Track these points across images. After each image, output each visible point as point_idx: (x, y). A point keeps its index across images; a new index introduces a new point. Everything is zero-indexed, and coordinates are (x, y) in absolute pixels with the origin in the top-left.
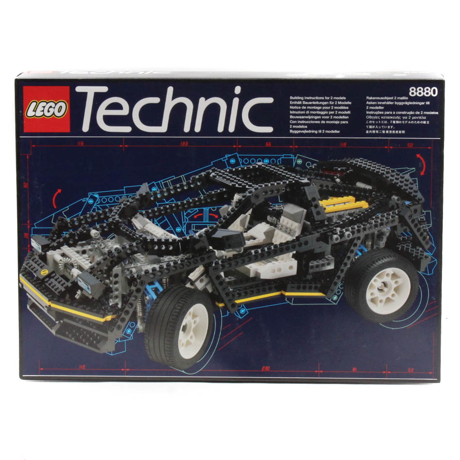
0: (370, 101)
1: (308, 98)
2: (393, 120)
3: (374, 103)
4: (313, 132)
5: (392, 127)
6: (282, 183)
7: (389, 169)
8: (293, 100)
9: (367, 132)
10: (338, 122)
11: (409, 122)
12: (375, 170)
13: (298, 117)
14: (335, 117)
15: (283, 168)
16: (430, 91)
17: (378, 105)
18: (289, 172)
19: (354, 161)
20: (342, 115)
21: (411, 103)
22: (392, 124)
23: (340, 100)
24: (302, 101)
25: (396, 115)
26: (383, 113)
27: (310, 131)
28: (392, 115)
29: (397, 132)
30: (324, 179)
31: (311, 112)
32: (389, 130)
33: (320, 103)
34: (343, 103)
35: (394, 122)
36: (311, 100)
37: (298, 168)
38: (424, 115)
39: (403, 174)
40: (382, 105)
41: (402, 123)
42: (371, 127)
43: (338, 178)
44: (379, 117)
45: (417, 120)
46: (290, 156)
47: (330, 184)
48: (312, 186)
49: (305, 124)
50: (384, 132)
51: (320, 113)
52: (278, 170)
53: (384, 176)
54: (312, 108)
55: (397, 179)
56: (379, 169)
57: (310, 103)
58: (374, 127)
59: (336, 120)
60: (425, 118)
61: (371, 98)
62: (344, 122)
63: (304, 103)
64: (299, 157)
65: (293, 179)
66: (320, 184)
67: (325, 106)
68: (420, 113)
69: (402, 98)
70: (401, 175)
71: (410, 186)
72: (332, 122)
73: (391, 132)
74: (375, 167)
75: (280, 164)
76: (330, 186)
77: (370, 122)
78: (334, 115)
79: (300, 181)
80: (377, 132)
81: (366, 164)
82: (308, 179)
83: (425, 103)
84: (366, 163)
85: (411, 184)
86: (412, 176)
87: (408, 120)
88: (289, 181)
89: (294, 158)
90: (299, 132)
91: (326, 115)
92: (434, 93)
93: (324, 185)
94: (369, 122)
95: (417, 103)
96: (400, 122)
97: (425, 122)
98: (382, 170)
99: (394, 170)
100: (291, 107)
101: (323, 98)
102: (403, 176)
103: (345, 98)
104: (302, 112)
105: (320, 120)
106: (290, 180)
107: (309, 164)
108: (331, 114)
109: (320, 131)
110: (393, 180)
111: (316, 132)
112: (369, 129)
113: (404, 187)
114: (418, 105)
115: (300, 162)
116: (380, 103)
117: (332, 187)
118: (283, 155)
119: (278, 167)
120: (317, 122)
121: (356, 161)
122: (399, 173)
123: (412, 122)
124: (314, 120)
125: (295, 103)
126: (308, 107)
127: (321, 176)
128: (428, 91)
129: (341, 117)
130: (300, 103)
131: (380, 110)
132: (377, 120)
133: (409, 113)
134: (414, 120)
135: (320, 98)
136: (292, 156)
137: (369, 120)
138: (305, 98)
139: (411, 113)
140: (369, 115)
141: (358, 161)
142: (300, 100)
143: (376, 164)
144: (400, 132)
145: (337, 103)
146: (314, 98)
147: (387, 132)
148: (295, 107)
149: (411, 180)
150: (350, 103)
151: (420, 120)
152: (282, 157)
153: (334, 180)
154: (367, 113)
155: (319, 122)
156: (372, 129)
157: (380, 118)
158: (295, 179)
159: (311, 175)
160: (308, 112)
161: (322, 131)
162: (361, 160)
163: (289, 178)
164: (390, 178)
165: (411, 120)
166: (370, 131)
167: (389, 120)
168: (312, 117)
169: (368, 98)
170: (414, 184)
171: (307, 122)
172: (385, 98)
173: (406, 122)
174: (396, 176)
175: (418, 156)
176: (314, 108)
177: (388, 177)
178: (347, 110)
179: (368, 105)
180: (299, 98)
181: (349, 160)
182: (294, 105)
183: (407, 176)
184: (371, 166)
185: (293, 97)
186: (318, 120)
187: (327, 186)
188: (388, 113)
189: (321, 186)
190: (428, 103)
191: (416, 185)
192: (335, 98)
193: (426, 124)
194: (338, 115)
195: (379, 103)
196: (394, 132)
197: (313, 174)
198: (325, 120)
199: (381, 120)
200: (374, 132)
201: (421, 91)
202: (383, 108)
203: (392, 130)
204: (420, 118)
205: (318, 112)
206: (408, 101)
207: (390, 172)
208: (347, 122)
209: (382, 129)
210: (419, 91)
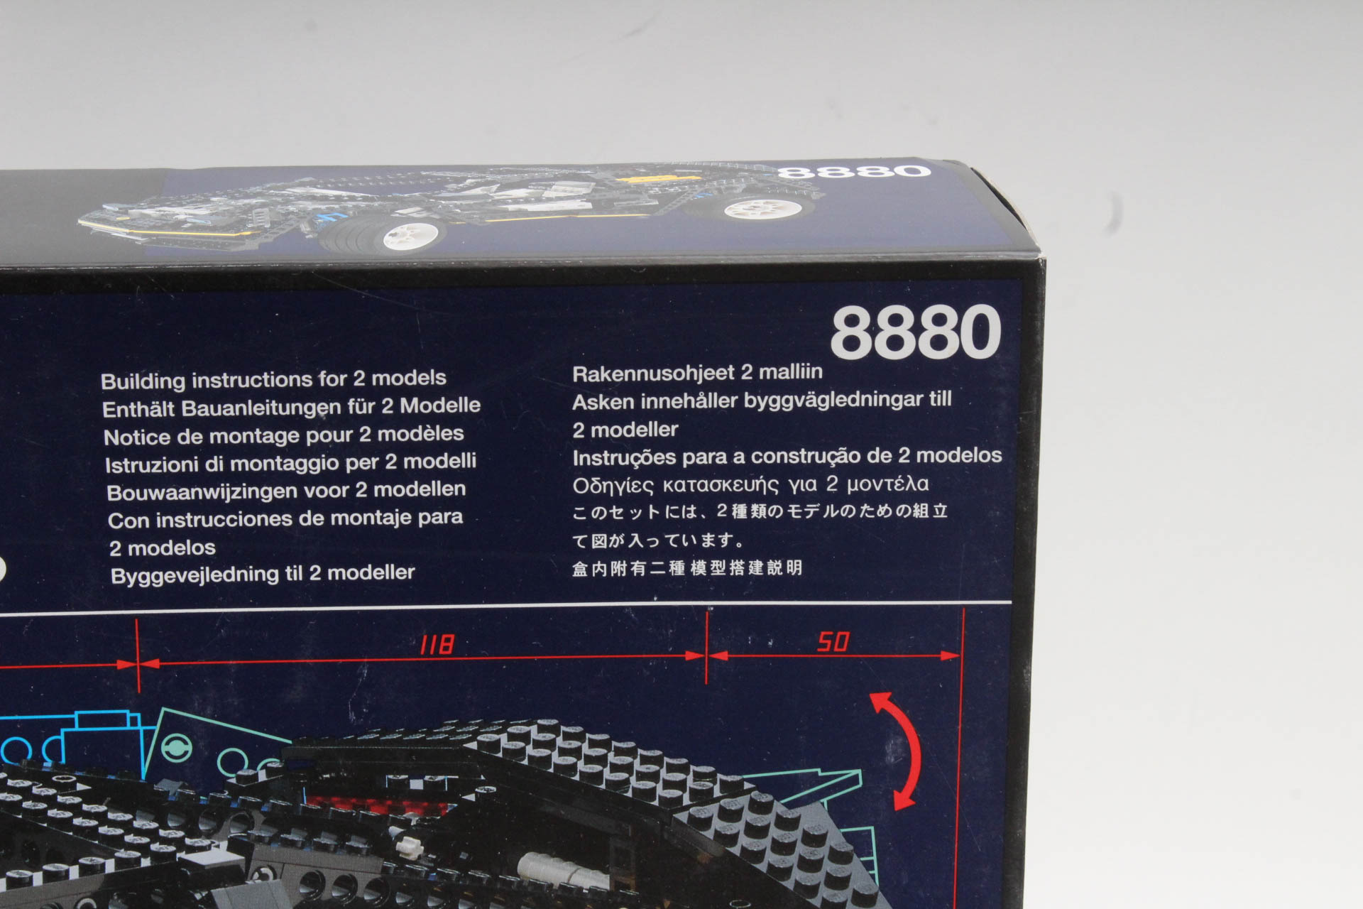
0: (592, 390)
1: (215, 382)
2: (732, 498)
3: (618, 403)
4: (252, 575)
5: (725, 538)
6: (74, 872)
7: (711, 777)
8: (123, 397)
9: (580, 570)
10: (405, 518)
11: (831, 511)
12: (627, 781)
13: (157, 494)
14: (380, 489)
15: (80, 787)
16: (957, 329)
17: (642, 417)
18: (114, 806)
19: (504, 738)
20: (425, 476)
21: (841, 401)
22: (730, 524)
23: (409, 392)
24: (177, 399)
25: (749, 471)
26: (671, 459)
27: (234, 575)
28: (729, 471)
29: (756, 567)
30: (325, 840)
31: (237, 464)
32: (709, 555)
33: (291, 409)
34: (432, 407)
35: (740, 511)
36: (236, 395)
37: (166, 786)
38: (918, 470)
39: (790, 806)
40: (665, 416)
41: (787, 515)
42: (599, 541)
43: (409, 831)
44: (646, 486)
45: (875, 498)
46: (121, 720)
47: (365, 869)
48: (255, 881)
49: (199, 535)
50: (677, 568)
51: (291, 465)
52: (51, 801)
53: (683, 817)
54: (242, 437)
55: (756, 832)
56: (654, 777)
57: (230, 410)
58: (617, 540)
59: (388, 504)
60: (924, 485)
61: (601, 375)
62: (439, 518)
63: (189, 408)
64: (172, 725)
65: (144, 849)
66: (305, 871)
67: (319, 424)
68: (897, 456)
69: (785, 374)
70: (779, 808)
71: (829, 867)
72: (363, 519)
73: (718, 567)
74: (628, 768)
75: (58, 768)
76: (363, 880)
77: (597, 512)
78: (373, 477)
79: (182, 855)
80: (638, 567)
81: (576, 752)
82: (234, 846)
83: (926, 401)
84: (574, 744)
85: (837, 856)
86: (841, 813)
87: (822, 497)
88: (120, 862)
89: (141, 728)
90: (168, 577)
91: (326, 478)
92: (980, 337)
93: (330, 877)
94: (587, 513)
95: (876, 400)
96: (775, 511)
97: (920, 511)
98: (668, 785)
99: (741, 783)
100: (112, 438)
101: (306, 381)
102: (791, 814)
103: (441, 379)
104: (181, 466)
105: (295, 506)
106: (122, 854)
107: (233, 763)
108: (359, 474)
109: (295, 573)
110: (733, 839)
111: (272, 577)
112: (591, 556)
113: (798, 875)
114: (885, 410)
115: (178, 748)
116: (659, 402)
117: (373, 886)
118: (76, 715)
119: (48, 783)
120: (273, 520)
121: (512, 737)
122: (766, 798)
123: (847, 510)
124: (253, 506)
125: (135, 409)
126: (216, 436)
127: (312, 824)
128: (946, 331)
129: (419, 490)
130: (160, 410)
131: (657, 444)
132: (640, 500)
133: (826, 457)
134: (858, 499)
135: (289, 381)
136: (132, 720)
137: (591, 500)
138: (197, 382)
139: (844, 456)
140: (589, 471)
141: (525, 737)
142: (165, 395)
143: (631, 752)
144: (774, 567)
145: (397, 406)
146: (250, 382)
147: (699, 568)
148: (139, 438)
149: (836, 838)
150: (474, 406)
151: (894, 499)
152: (70, 723)
153: (385, 848)
154: (578, 459)
155: (287, 520)
156: (608, 555)
157: (658, 488)
158: (155, 847)
159: (248, 823)
160: (215, 464)
161: (307, 573)
162: (542, 729)
163: (118, 842)
164: (717, 824)
165: (840, 498)
166: (599, 567)
167: (707, 502)
168: (247, 492)
169: (579, 373)
170: (857, 861)
171: (213, 521)
172: (687, 372)
173: (812, 509)
174: (748, 816)
175: (880, 701)
176: (257, 436)
177: (707, 823)
178: (454, 448)
179: (582, 415)
180: (154, 381)
181: (476, 734)
182: (126, 425)
183: (815, 817)
184: (602, 760)
185: (122, 374)
186: (278, 506)
187: (347, 882)
188: (704, 458)
189: (314, 880)
190: (942, 398)
191: (869, 866)
192: (379, 378)
193: (931, 522)
194: (402, 476)
195: (646, 403)
196: (737, 567)
197: (258, 818)
198: (325, 506)
199: (662, 499)
200: (618, 567)
201: (903, 331)
202: (669, 430)
203: (728, 554)
204: (896, 484)
205: (277, 463)
206: (820, 387)
207: (717, 793)
208: (458, 518)
209: (668, 554)
210: (888, 331)
